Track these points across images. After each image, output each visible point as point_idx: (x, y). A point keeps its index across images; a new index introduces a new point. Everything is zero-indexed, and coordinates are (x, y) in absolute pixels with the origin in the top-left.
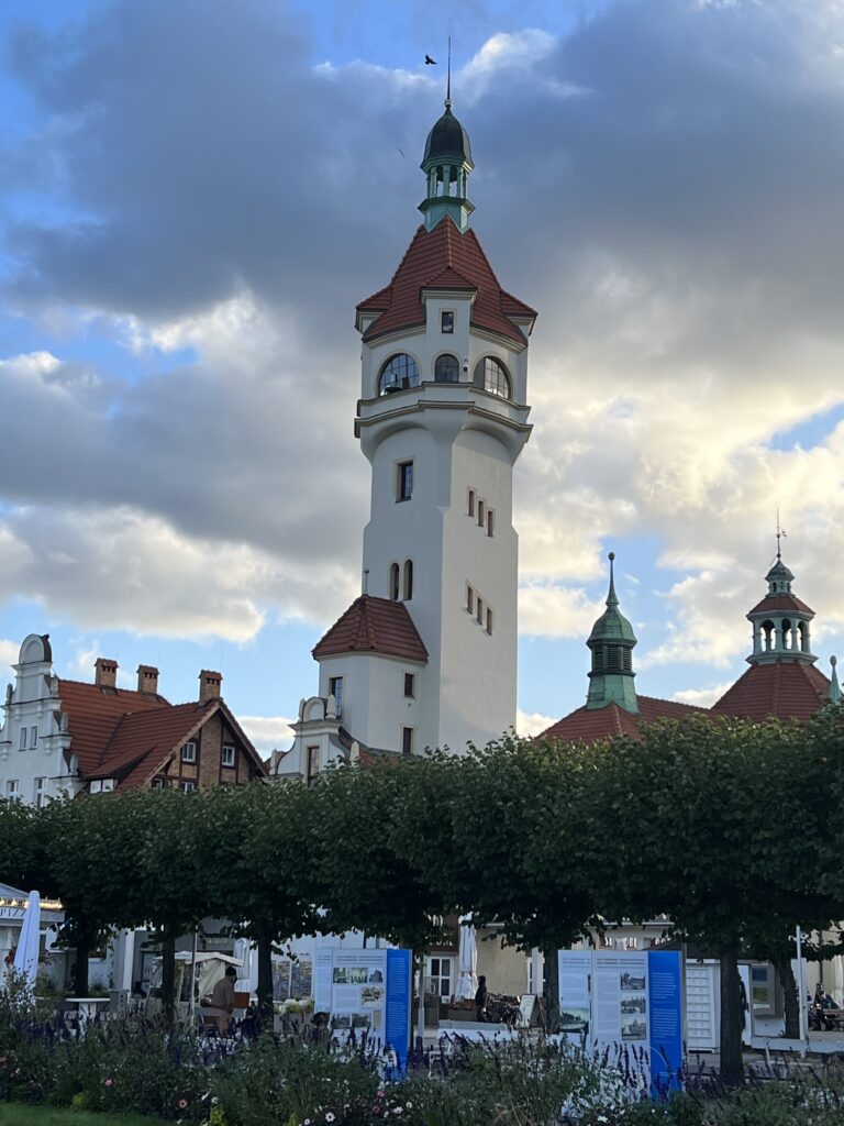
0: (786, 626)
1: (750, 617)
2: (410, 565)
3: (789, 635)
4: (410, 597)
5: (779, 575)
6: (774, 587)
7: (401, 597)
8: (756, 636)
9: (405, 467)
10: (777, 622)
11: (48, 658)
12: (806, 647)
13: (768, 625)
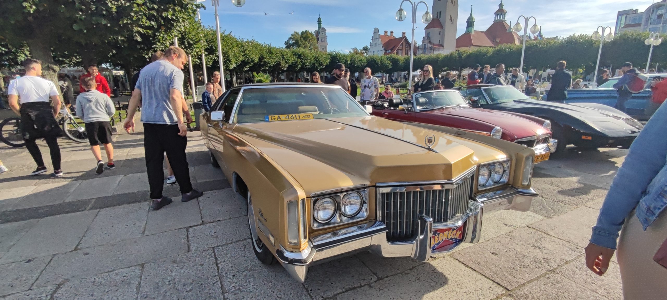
0: (501, 14)
1: (494, 14)
2: (440, 12)
3: (501, 17)
4: (440, 18)
5: (501, 5)
6: (500, 7)
8: (495, 17)
11: (378, 32)
12: (504, 19)
13: (498, 15)
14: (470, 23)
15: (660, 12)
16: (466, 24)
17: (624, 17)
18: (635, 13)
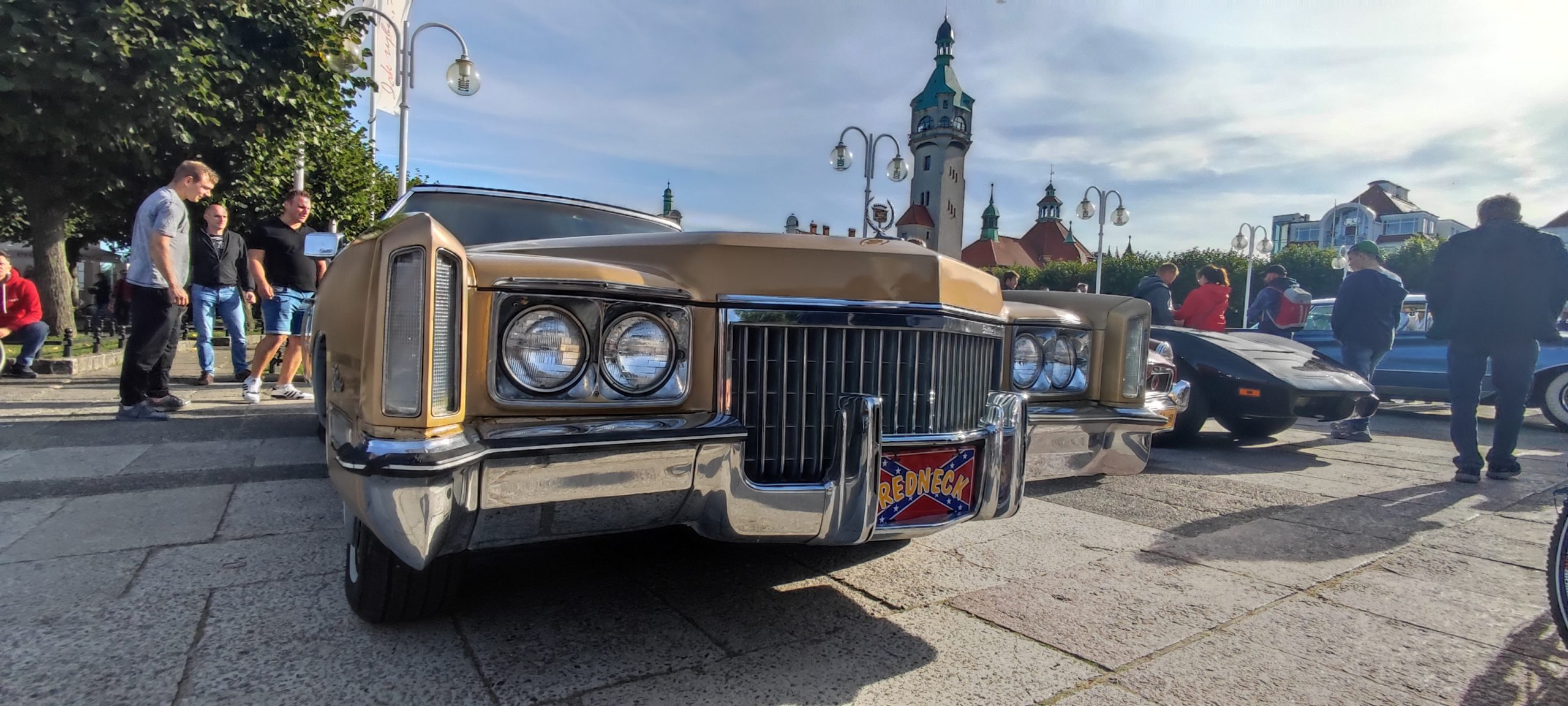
0: (1052, 207)
1: (1038, 204)
2: (928, 193)
3: (1052, 212)
4: (928, 204)
5: (1050, 189)
6: (1048, 193)
7: (925, 204)
8: (1040, 212)
9: (927, 158)
10: (1049, 207)
11: (797, 224)
12: (1058, 216)
13: (1045, 208)
14: (990, 219)
15: (1349, 222)
16: (981, 221)
17: (1285, 228)
18: (1305, 222)
